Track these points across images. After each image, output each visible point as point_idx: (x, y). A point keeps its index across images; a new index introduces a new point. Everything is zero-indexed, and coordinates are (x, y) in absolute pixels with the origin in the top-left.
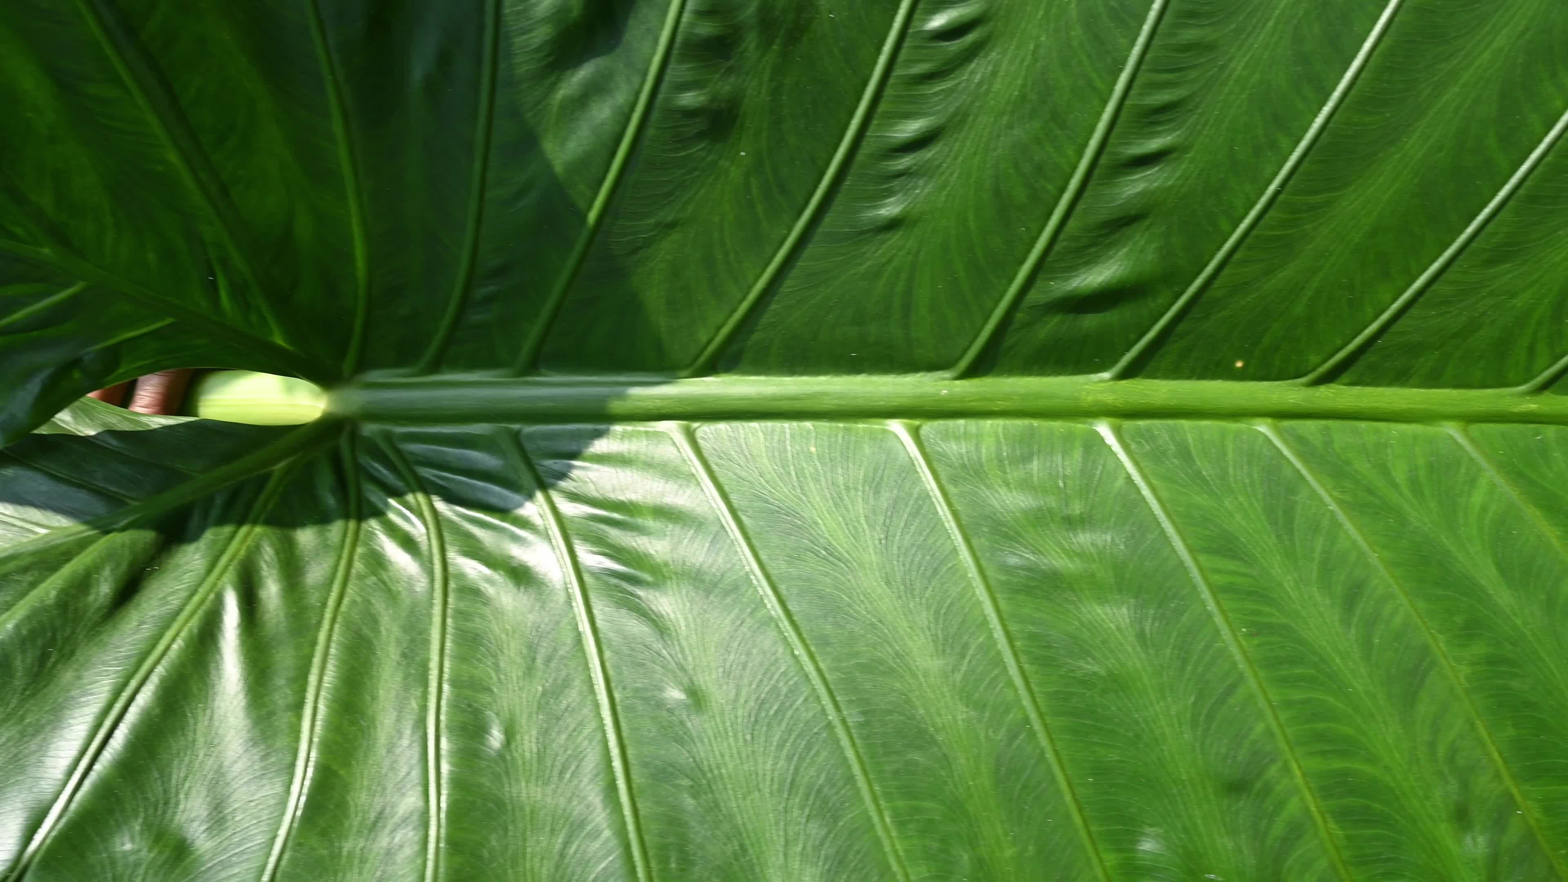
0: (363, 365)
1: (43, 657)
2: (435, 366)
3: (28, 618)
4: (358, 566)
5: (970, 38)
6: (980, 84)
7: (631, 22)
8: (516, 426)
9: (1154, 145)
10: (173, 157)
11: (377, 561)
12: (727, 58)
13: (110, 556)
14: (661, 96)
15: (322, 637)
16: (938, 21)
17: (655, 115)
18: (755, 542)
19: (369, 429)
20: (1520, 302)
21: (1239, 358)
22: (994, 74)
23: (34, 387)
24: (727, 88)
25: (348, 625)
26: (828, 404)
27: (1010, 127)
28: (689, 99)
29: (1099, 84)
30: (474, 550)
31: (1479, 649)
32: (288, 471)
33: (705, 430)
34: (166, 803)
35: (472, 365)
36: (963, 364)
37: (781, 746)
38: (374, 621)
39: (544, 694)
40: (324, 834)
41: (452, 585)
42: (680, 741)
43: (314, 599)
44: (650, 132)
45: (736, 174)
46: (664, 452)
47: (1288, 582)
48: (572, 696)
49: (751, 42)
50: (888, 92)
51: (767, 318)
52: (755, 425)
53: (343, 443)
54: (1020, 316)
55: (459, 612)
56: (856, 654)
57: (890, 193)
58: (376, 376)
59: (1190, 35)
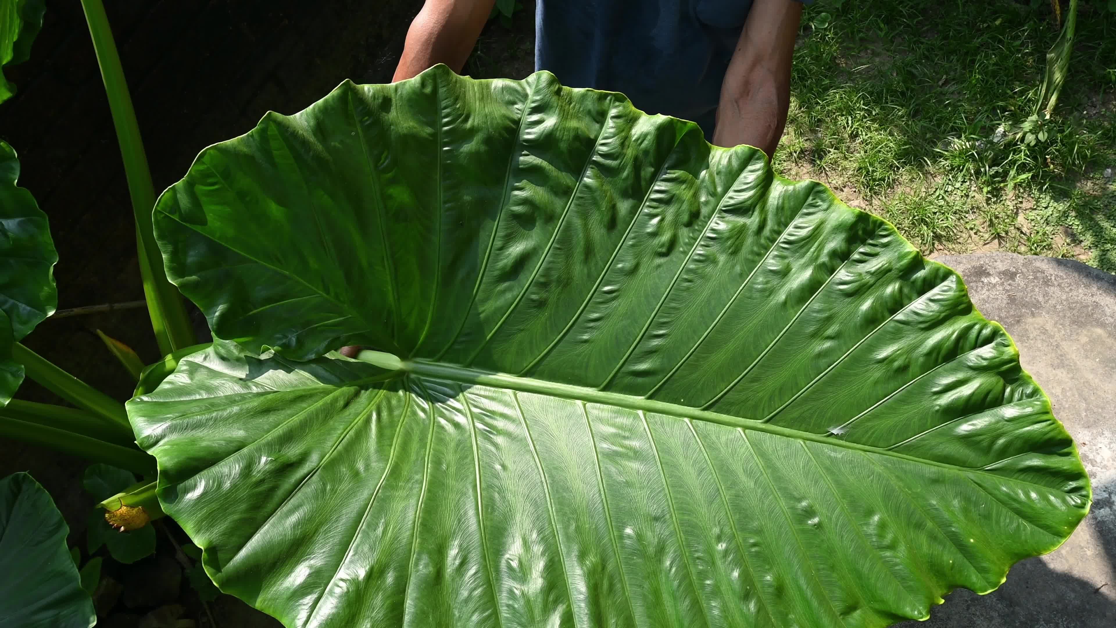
0: (416, 355)
1: (326, 416)
2: (439, 360)
3: (323, 405)
4: (408, 413)
5: (614, 294)
6: (615, 307)
7: (522, 274)
8: (461, 383)
9: (661, 332)
10: (390, 288)
11: (415, 413)
12: (546, 288)
13: (343, 394)
14: (526, 294)
15: (398, 430)
16: (606, 288)
17: (523, 299)
18: (530, 429)
19: (413, 376)
20: (760, 394)
21: (683, 398)
22: (619, 305)
23: (326, 343)
24: (545, 295)
25: (405, 428)
26: (558, 392)
27: (622, 320)
28: (534, 297)
29: (647, 313)
30: (443, 416)
31: (733, 492)
32: (389, 382)
33: (520, 394)
34: (354, 461)
35: (450, 361)
36: (602, 386)
37: (526, 485)
38: (412, 429)
39: (459, 458)
40: (395, 479)
41: (435, 424)
42: (497, 478)
43: (396, 419)
44: (521, 303)
45: (543, 319)
46: (507, 398)
47: (683, 464)
48: (468, 460)
49: (553, 285)
50: (589, 305)
51: (545, 362)
52: (535, 395)
53: (405, 378)
54: (619, 375)
55: (437, 432)
56: (554, 464)
57: (586, 332)
58: (419, 360)
59: (673, 305)
